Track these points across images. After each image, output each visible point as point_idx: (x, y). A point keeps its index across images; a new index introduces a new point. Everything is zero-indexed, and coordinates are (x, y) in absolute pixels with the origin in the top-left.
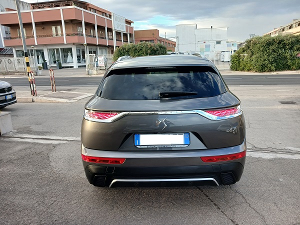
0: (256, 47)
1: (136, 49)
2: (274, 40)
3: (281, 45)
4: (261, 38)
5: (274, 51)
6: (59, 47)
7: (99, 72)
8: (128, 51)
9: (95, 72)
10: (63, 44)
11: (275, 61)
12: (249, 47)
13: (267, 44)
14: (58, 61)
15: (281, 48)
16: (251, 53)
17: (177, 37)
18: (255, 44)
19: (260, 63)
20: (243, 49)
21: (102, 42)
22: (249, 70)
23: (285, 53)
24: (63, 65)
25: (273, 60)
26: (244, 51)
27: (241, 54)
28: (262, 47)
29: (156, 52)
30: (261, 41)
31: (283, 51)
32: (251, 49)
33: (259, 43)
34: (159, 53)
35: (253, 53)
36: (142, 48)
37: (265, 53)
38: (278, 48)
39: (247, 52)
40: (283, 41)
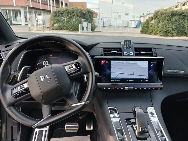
0: (163, 17)
1: (69, 12)
2: (177, 12)
3: (182, 17)
4: (166, 10)
5: (176, 21)
6: (11, 9)
7: (38, 29)
8: (62, 13)
9: (35, 29)
10: (13, 6)
11: (176, 29)
12: (157, 17)
13: (171, 15)
14: (9, 19)
15: (181, 19)
16: (158, 22)
17: (99, 9)
18: (162, 14)
19: (165, 29)
20: (152, 17)
21: (45, 7)
22: (155, 34)
23: (184, 23)
24: (13, 23)
25: (175, 28)
26: (152, 19)
27: (149, 22)
28: (167, 17)
29: (85, 15)
30: (167, 12)
31: (183, 21)
32: (158, 18)
33: (165, 14)
34: (87, 16)
35: (159, 21)
36: (73, 11)
37: (170, 22)
38: (179, 18)
39: (154, 20)
40: (184, 14)
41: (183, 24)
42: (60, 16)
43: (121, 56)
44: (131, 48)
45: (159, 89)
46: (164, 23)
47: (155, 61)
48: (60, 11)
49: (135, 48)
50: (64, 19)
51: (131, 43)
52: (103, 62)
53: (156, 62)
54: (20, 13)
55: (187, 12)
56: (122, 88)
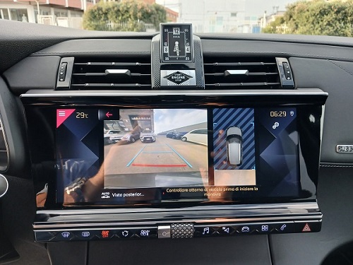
0: (304, 18)
1: (119, 10)
2: (330, 7)
3: (340, 16)
4: (309, 3)
5: (329, 24)
6: (8, 7)
8: (106, 13)
10: (12, 2)
12: (291, 17)
13: (320, 12)
15: (339, 20)
16: (295, 26)
17: (180, 5)
18: (301, 11)
20: (282, 18)
21: (74, 3)
23: (345, 28)
26: (283, 22)
27: (277, 27)
28: (312, 16)
29: (150, 16)
30: (311, 7)
31: (342, 25)
32: (294, 20)
33: (308, 11)
34: (155, 18)
35: (297, 25)
36: (128, 8)
37: (317, 26)
38: (336, 19)
39: (287, 23)
40: (344, 10)
41: (343, 30)
42: (102, 19)
43: (149, 88)
44: (189, 55)
45: (307, 228)
46: (305, 29)
47: (288, 109)
48: (101, 9)
49: (208, 58)
50: (109, 24)
51: (189, 35)
52: (62, 114)
53: (292, 113)
54: (26, 15)
55: (350, 7)
56: (143, 233)
